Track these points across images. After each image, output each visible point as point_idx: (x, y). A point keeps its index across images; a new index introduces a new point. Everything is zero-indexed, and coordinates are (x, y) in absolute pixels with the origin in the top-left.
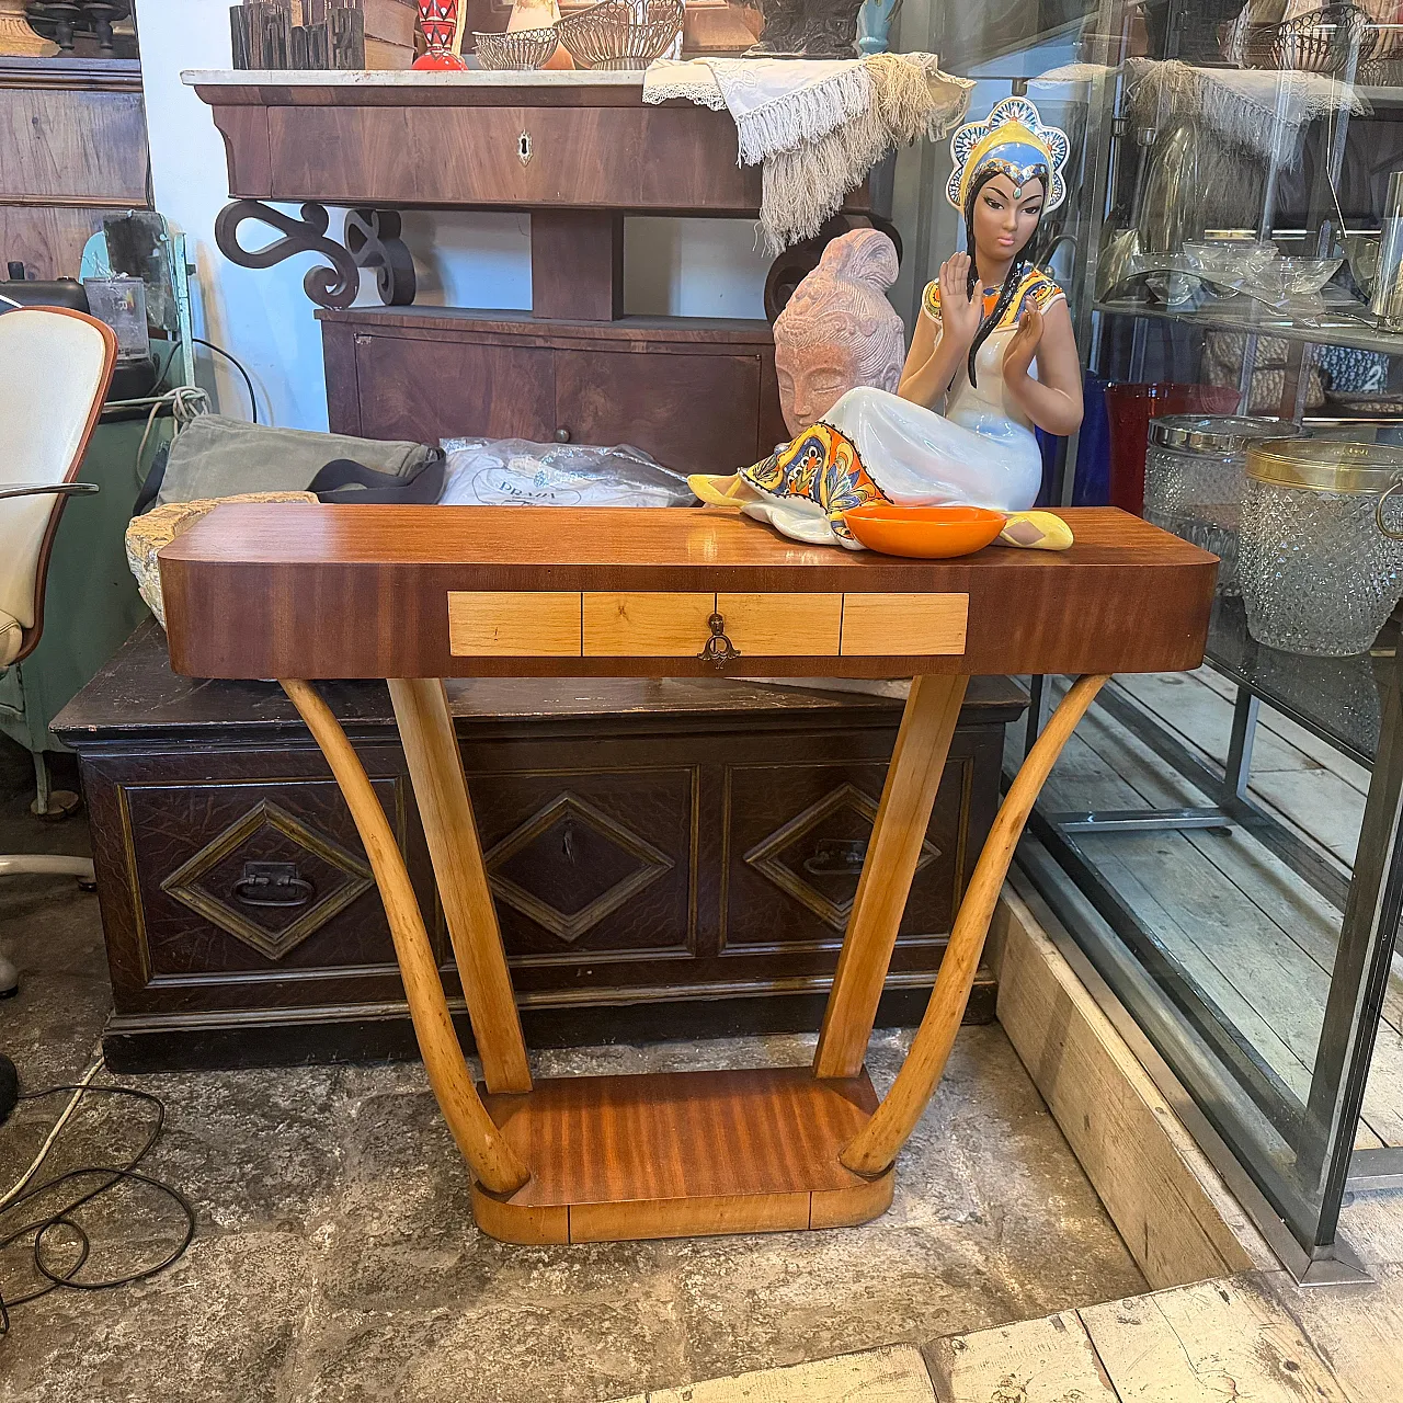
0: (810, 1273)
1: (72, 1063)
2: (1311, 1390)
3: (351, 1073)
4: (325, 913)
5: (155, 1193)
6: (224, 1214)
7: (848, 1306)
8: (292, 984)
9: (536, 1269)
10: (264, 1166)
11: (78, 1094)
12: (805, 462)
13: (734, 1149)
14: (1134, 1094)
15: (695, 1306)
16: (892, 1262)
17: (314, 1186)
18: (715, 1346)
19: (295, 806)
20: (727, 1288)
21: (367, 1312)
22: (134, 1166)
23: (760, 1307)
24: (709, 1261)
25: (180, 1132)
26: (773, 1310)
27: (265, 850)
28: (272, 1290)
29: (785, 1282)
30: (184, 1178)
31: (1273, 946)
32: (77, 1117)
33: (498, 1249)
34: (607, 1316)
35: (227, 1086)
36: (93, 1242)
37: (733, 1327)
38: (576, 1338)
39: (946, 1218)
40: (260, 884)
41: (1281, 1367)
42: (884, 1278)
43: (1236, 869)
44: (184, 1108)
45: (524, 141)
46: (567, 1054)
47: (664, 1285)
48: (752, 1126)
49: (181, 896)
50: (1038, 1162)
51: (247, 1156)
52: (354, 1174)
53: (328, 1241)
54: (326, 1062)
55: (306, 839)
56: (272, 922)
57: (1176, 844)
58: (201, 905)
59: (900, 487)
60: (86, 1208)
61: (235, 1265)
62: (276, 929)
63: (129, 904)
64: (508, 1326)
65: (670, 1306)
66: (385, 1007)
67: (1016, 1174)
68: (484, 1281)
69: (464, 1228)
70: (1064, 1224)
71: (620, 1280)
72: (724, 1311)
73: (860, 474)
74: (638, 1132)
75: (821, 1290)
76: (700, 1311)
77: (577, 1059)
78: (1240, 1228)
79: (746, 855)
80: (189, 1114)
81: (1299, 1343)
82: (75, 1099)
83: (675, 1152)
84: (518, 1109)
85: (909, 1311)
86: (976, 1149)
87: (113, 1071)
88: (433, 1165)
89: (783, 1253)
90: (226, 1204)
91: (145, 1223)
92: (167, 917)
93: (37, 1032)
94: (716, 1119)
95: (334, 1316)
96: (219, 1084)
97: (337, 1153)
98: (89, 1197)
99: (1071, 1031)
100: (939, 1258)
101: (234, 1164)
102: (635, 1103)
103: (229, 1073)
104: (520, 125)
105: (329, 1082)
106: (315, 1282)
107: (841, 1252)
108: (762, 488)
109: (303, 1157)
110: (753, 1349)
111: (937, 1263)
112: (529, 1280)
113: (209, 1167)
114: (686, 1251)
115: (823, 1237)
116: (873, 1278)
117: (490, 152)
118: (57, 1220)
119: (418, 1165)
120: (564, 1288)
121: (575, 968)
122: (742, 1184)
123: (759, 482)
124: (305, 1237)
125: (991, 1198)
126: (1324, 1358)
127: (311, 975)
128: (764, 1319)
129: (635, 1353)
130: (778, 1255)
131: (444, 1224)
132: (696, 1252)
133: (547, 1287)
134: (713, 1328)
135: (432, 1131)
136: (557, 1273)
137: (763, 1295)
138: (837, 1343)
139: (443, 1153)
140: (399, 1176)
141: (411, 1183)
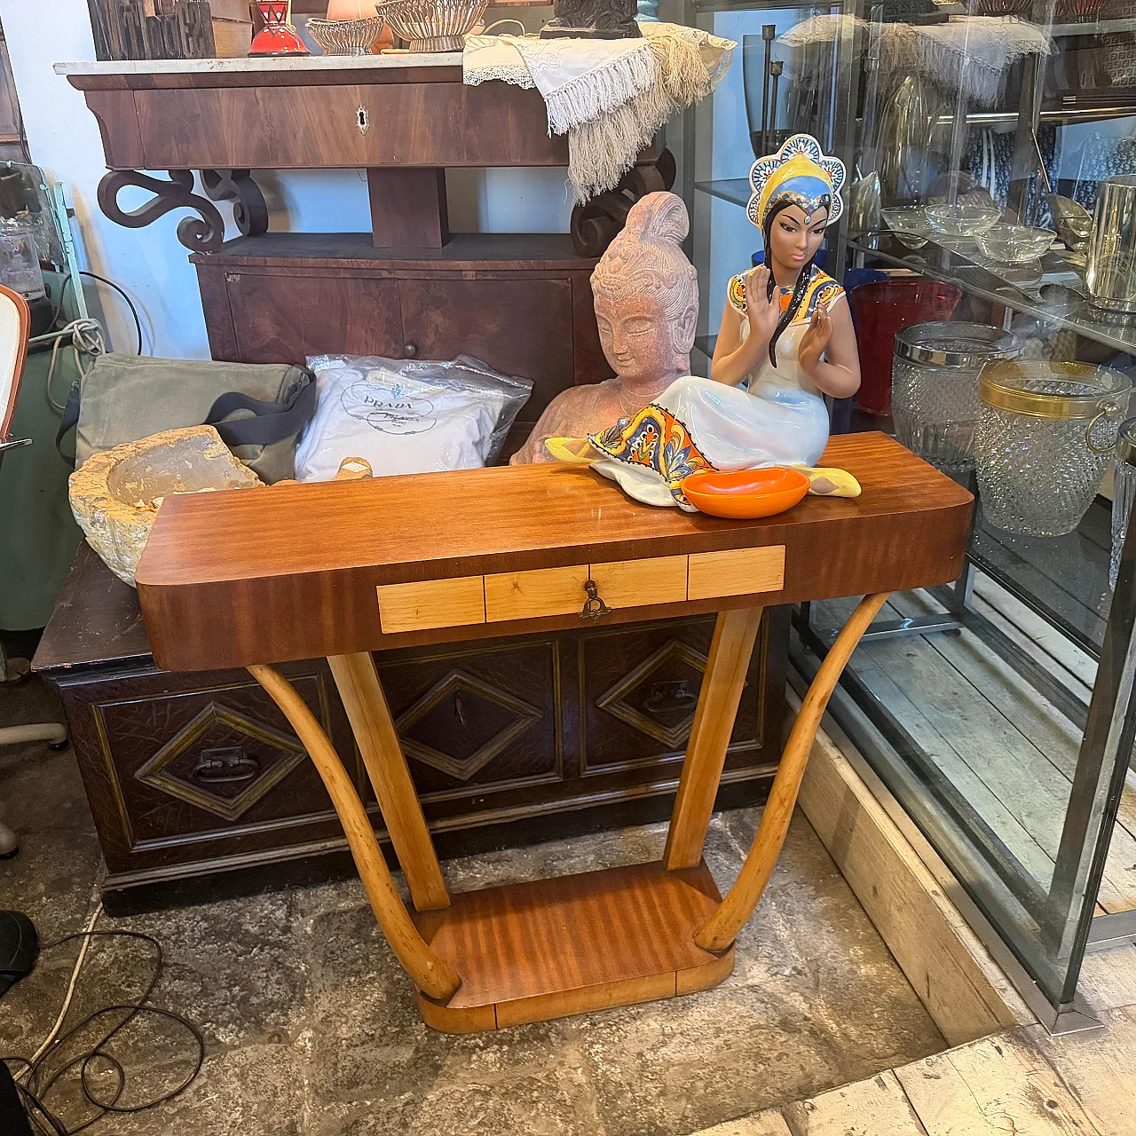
0: (681, 1033)
1: (76, 912)
2: (1068, 1123)
3: (300, 895)
4: (270, 782)
5: (168, 1021)
6: (224, 1033)
7: (713, 1058)
8: (247, 836)
9: (474, 1053)
10: (248, 987)
11: (87, 939)
12: (644, 436)
13: (613, 940)
14: (914, 880)
15: (600, 1071)
16: (741, 1017)
17: (291, 1000)
18: (619, 1102)
19: (236, 704)
20: (622, 1053)
21: (350, 1103)
22: (146, 999)
23: (648, 1067)
24: (604, 1032)
25: (176, 964)
26: (658, 1068)
27: (216, 740)
28: (275, 1095)
29: (664, 1044)
30: (188, 1005)
31: (1004, 736)
32: (90, 960)
33: (443, 1040)
34: (535, 1087)
35: (205, 918)
36: (126, 1069)
37: (630, 1085)
38: (514, 1108)
39: (775, 974)
40: (216, 767)
41: (1045, 1106)
42: (737, 1032)
43: (968, 666)
44: (175, 942)
45: (362, 114)
46: (469, 862)
47: (573, 1054)
48: (625, 919)
49: (150, 782)
50: (838, 918)
51: (233, 980)
52: (320, 986)
53: (309, 1045)
54: (279, 889)
55: (249, 728)
56: (228, 792)
57: (920, 647)
58: (170, 787)
59: (723, 457)
60: (114, 1041)
61: (242, 1077)
62: (232, 797)
63: (111, 792)
64: (461, 1105)
65: (580, 1071)
66: (323, 844)
67: (824, 932)
68: (436, 1068)
69: (413, 1024)
70: (863, 970)
71: (540, 1055)
72: (621, 1073)
73: (690, 449)
74: (538, 934)
75: (692, 1047)
76: (604, 1073)
77: (477, 865)
78: (1004, 990)
79: (597, 701)
80: (180, 947)
81: (1056, 1085)
82: (85, 944)
83: (569, 948)
84: (441, 924)
85: (759, 1058)
86: (791, 913)
87: (111, 916)
88: (380, 971)
89: (659, 1019)
90: (225, 1023)
91: (163, 1048)
92: (141, 797)
93: (42, 887)
94: (597, 915)
95: (326, 1109)
96: (199, 918)
97: (303, 968)
98: (116, 1031)
99: (858, 821)
100: (775, 1009)
101: (223, 988)
102: (531, 908)
103: (205, 907)
104: (357, 100)
105: (285, 906)
106: (306, 1082)
107: (702, 1012)
108: (609, 453)
109: (278, 976)
110: (647, 1102)
111: (774, 1014)
112: (470, 1062)
113: (205, 992)
114: (585, 1024)
115: (687, 1002)
116: (728, 1032)
117: (332, 123)
118: (95, 1053)
119: (368, 973)
120: (498, 1065)
121: (470, 799)
122: (623, 969)
123: (605, 448)
124: (291, 1043)
125: (807, 954)
126: (1074, 1095)
127: (263, 827)
128: (653, 1076)
129: (560, 1116)
130: (656, 1021)
131: (397, 1023)
132: (593, 1025)
133: (485, 1066)
134: (616, 1088)
135: (374, 942)
136: (491, 1054)
137: (649, 1056)
138: (709, 1090)
139: (386, 960)
140: (356, 984)
141: (366, 989)
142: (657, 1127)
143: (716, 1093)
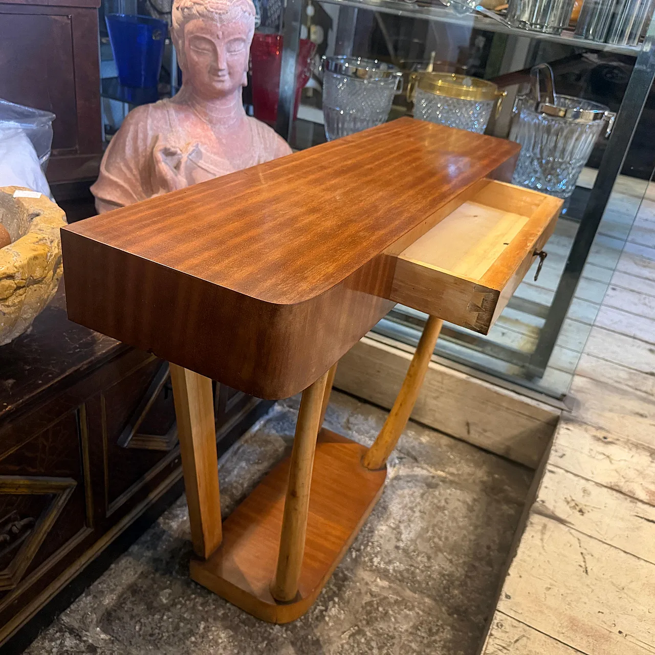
0: (400, 522)
2: (616, 441)
3: (65, 619)
7: (426, 523)
9: (324, 616)
15: (391, 571)
16: (412, 495)
18: (418, 578)
20: (388, 553)
23: (408, 550)
24: (368, 549)
26: (412, 547)
29: (400, 533)
34: (375, 606)
37: (411, 566)
38: (381, 625)
41: (604, 440)
42: (419, 503)
47: (365, 575)
64: (356, 650)
65: (378, 580)
68: (317, 643)
69: (271, 631)
70: (423, 440)
71: (353, 588)
72: (401, 563)
75: (412, 525)
76: (394, 570)
78: (538, 405)
81: (596, 430)
85: (440, 508)
100: (416, 480)
105: (67, 634)
107: (395, 505)
110: (429, 567)
111: (420, 484)
112: (327, 624)
114: (354, 553)
115: (383, 505)
116: (416, 506)
119: (198, 627)
120: (342, 612)
121: (170, 463)
128: (415, 552)
129: (405, 608)
130: (382, 525)
131: (260, 639)
132: (358, 550)
133: (336, 619)
134: (408, 573)
135: (174, 605)
136: (333, 609)
137: (401, 545)
138: (443, 539)
139: (199, 610)
140: (200, 640)
141: (211, 637)
142: (448, 575)
143: (447, 538)
